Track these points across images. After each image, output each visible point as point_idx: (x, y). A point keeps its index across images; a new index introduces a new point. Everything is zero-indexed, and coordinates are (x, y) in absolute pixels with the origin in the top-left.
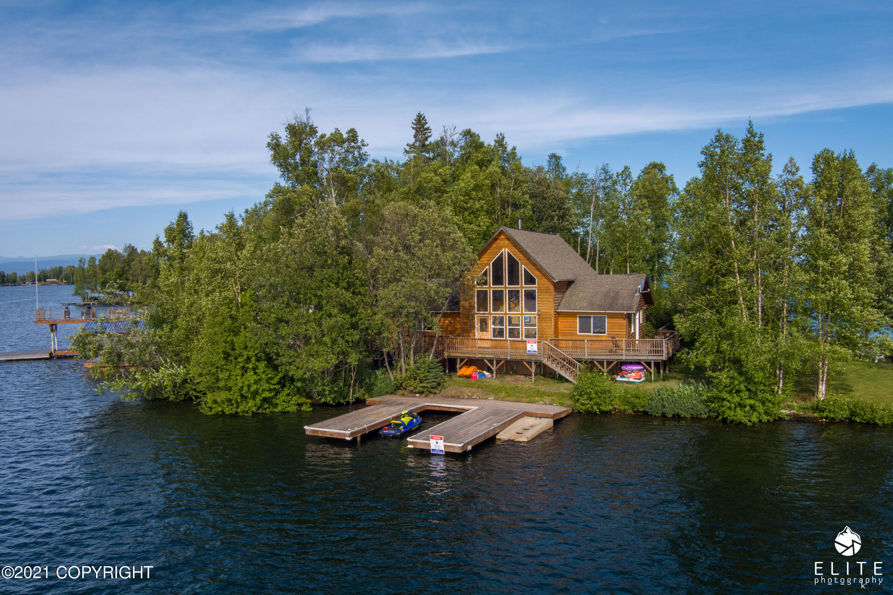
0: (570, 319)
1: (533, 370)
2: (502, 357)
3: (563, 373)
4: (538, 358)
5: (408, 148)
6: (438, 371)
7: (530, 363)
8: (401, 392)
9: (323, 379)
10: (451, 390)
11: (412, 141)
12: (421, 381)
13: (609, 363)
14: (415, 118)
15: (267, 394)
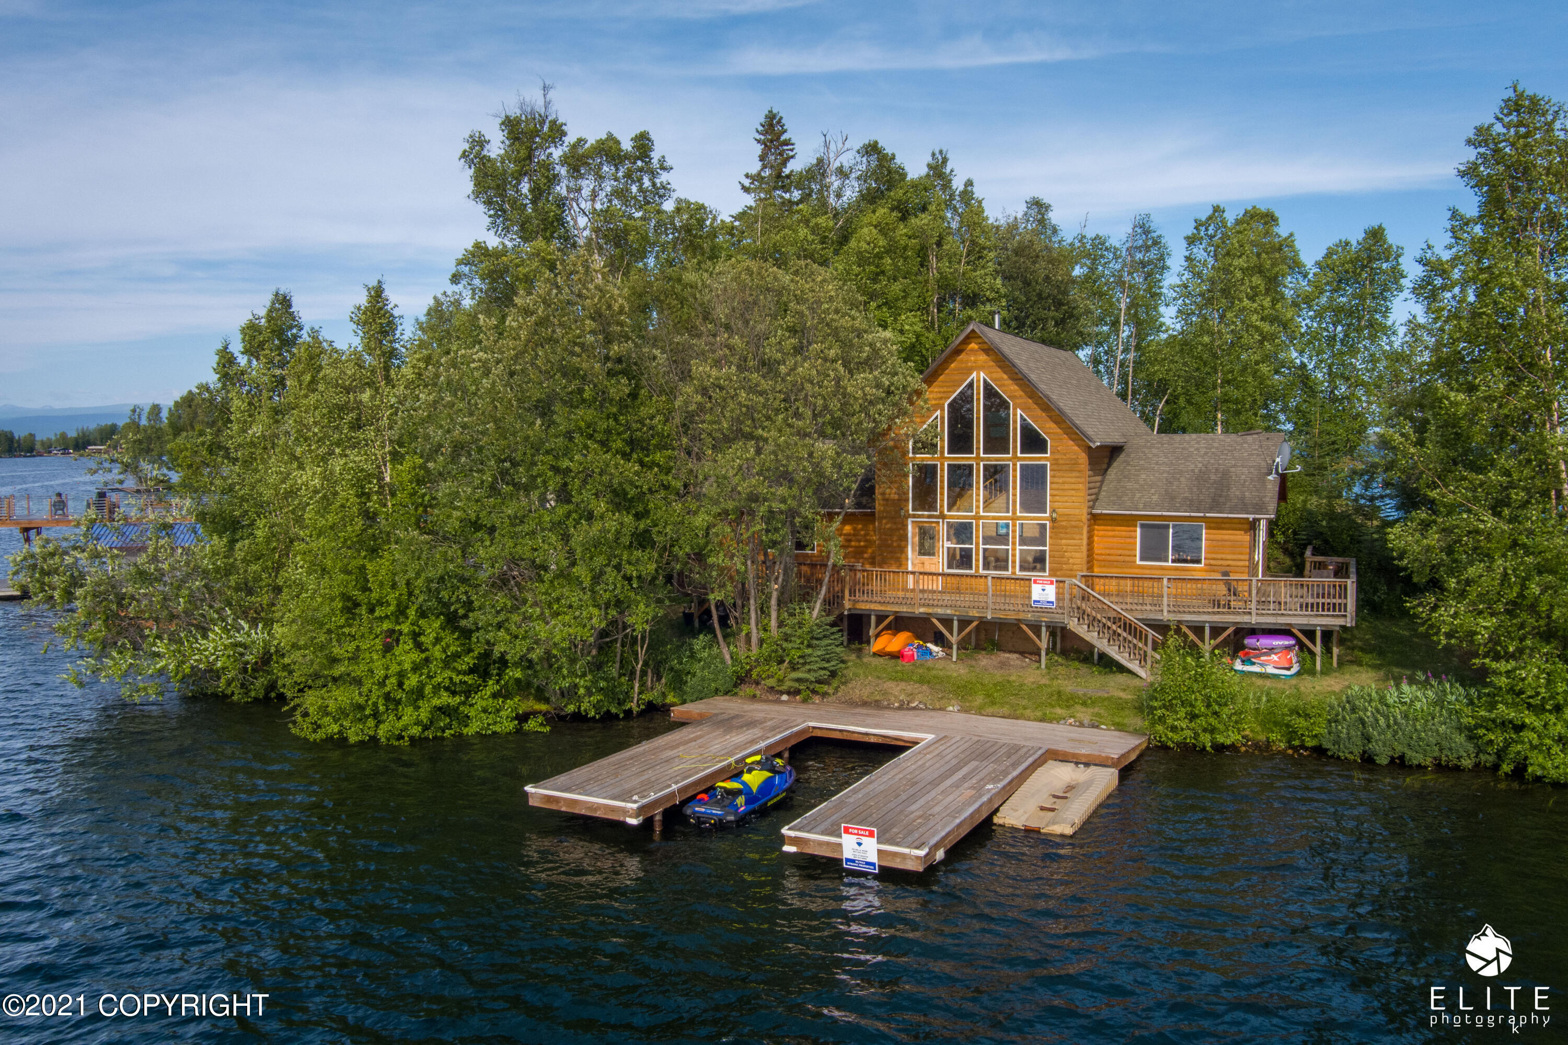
0: (1121, 531)
1: (1043, 644)
2: (974, 613)
3: (1113, 652)
4: (1058, 618)
5: (747, 182)
6: (835, 644)
7: (1036, 628)
8: (748, 690)
9: (573, 661)
10: (859, 688)
11: (755, 167)
12: (794, 667)
13: (1216, 630)
14: (763, 120)
15: (445, 699)
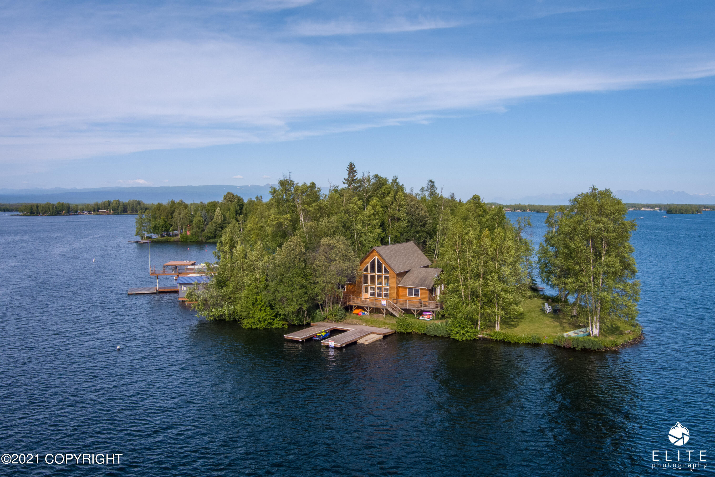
0: (404, 290)
1: (385, 313)
2: (371, 306)
3: (394, 313)
4: (386, 308)
5: (344, 181)
6: (343, 312)
7: (383, 309)
8: (326, 320)
9: (293, 315)
10: (348, 320)
11: (347, 177)
12: (335, 316)
13: (417, 311)
14: (349, 164)
15: (269, 321)
